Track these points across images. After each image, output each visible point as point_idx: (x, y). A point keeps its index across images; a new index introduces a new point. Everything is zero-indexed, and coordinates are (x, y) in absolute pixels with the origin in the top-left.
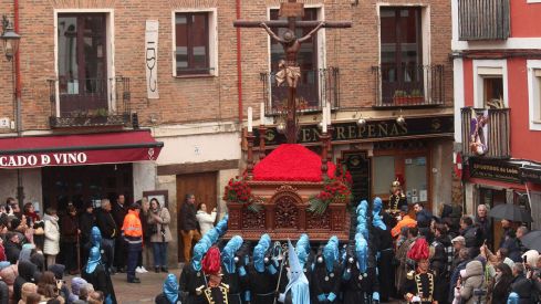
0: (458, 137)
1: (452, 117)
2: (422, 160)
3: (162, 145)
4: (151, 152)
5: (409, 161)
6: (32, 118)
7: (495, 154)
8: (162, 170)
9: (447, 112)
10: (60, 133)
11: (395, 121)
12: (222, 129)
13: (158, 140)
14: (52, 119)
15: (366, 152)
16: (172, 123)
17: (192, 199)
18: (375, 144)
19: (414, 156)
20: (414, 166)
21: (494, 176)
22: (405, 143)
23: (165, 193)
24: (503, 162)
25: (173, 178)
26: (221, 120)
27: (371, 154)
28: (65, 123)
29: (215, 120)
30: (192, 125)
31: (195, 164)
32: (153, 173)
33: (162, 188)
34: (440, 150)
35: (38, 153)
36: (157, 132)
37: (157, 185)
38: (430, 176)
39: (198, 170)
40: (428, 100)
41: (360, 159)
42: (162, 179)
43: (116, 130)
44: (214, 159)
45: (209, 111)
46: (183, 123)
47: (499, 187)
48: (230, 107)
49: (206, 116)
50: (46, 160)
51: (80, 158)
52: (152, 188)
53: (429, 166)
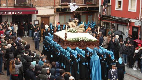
0: (100, 11)
1: (98, 7)
2: (92, 16)
3: (38, 11)
4: (36, 12)
5: (89, 16)
6: (10, 4)
7: (107, 15)
8: (38, 16)
9: (97, 6)
10: (16, 8)
11: (86, 8)
12: (50, 8)
13: (37, 10)
14: (14, 4)
15: (80, 14)
16: (40, 6)
18: (82, 12)
19: (90, 15)
20: (90, 17)
21: (107, 20)
22: (88, 12)
23: (38, 21)
24: (109, 17)
25: (40, 18)
26: (51, 6)
27: (81, 14)
28: (17, 5)
29: (49, 6)
30: (44, 7)
31: (45, 15)
32: (36, 17)
33: (38, 20)
34: (95, 14)
35: (11, 11)
36: (37, 8)
37: (37, 19)
38: (93, 19)
39: (45, 16)
40: (93, 3)
41: (79, 16)
42: (38, 18)
43: (28, 7)
44: (49, 14)
45: (48, 4)
46: (42, 6)
47: (108, 22)
48: (52, 3)
49: (47, 5)
50: (13, 13)
51: (20, 13)
52: (35, 20)
53: (93, 17)
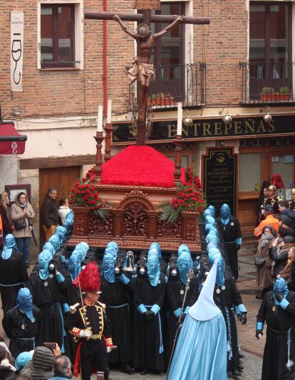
2: (289, 158)
3: (25, 139)
4: (14, 146)
5: (275, 159)
8: (25, 164)
11: (262, 118)
12: (86, 124)
13: (22, 134)
15: (231, 149)
16: (36, 116)
17: (54, 194)
18: (242, 141)
19: (281, 154)
22: (273, 141)
23: (28, 187)
25: (35, 172)
26: (86, 114)
27: (236, 151)
29: (79, 114)
30: (55, 119)
31: (59, 158)
32: (16, 167)
33: (25, 182)
36: (20, 125)
37: (19, 179)
39: (61, 164)
41: (226, 156)
42: (25, 173)
44: (77, 153)
45: (75, 106)
46: (47, 116)
48: (95, 102)
49: (70, 110)
52: (14, 182)
